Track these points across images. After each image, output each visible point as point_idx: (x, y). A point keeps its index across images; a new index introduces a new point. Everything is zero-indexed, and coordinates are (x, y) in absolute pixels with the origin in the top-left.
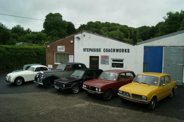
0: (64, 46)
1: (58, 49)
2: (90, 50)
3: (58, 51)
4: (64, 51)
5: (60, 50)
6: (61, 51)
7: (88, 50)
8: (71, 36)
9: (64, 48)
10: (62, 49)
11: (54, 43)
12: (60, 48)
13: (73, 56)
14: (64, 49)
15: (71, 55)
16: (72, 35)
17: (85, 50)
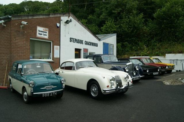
0: (47, 29)
1: (38, 32)
2: (75, 41)
3: (38, 35)
4: (47, 37)
5: (41, 34)
6: (42, 36)
7: (74, 40)
8: (57, 16)
9: (47, 32)
10: (45, 34)
11: (30, 18)
12: (42, 32)
13: (59, 47)
14: (47, 34)
15: (56, 45)
16: (59, 15)
17: (71, 39)
